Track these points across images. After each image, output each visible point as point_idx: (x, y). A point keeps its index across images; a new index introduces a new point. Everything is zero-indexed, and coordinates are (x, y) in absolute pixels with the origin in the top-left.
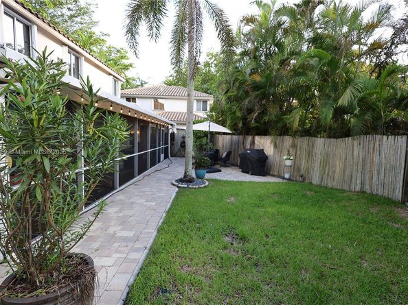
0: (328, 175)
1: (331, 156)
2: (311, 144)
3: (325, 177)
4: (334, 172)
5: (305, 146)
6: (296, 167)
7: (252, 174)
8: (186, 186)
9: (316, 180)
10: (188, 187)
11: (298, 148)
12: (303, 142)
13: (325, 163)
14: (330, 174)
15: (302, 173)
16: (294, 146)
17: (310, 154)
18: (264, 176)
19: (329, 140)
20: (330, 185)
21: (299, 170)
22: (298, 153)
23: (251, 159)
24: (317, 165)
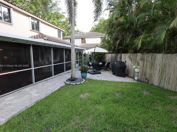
0: (165, 79)
1: (167, 66)
2: (153, 58)
3: (163, 81)
4: (169, 78)
5: (150, 59)
6: (143, 73)
7: (117, 76)
8: (69, 83)
9: (156, 82)
10: (70, 84)
11: (145, 61)
12: (148, 57)
13: (163, 71)
14: (166, 79)
15: (147, 77)
16: (142, 59)
17: (152, 65)
18: (124, 77)
19: (166, 55)
20: (166, 87)
21: (145, 75)
22: (145, 63)
23: (117, 67)
24: (157, 72)
